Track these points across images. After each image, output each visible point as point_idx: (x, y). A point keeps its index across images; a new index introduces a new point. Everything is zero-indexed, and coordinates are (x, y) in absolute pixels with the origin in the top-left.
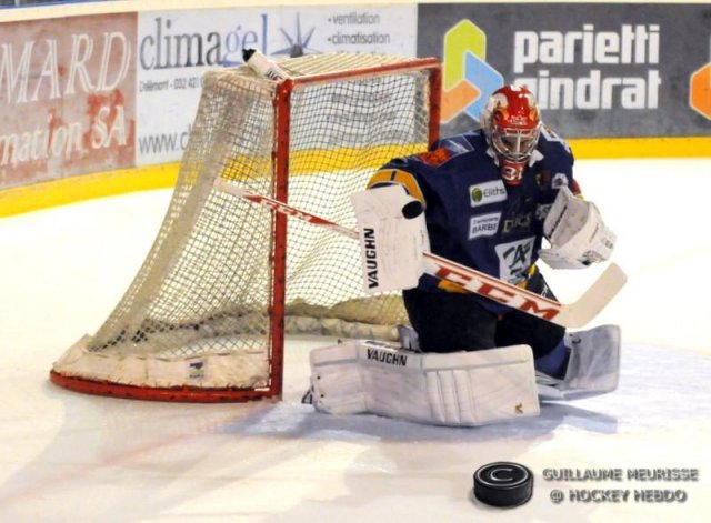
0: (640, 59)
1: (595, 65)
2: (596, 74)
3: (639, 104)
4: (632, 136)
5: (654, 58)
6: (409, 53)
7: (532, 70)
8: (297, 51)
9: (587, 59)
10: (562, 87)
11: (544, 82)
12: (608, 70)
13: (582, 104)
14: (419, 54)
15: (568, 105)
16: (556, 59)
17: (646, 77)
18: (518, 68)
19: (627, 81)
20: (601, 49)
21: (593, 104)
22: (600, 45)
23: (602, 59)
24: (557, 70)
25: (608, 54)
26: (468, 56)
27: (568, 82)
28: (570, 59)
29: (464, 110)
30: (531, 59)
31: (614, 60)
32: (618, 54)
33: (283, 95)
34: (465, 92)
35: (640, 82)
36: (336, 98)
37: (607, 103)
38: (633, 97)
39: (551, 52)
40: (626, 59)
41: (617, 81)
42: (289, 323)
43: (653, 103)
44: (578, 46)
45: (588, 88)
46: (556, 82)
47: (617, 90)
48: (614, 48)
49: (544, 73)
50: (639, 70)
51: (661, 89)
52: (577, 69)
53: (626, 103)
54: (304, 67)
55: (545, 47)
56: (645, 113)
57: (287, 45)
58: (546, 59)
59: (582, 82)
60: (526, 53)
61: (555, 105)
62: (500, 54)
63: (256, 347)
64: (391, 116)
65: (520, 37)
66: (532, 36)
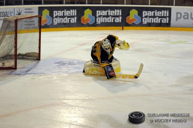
0: (73, 15)
1: (66, 16)
3: (73, 22)
4: (72, 27)
5: (76, 15)
6: (37, 14)
7: (56, 17)
8: (19, 14)
9: (65, 15)
10: (61, 20)
11: (58, 19)
12: (68, 17)
13: (64, 22)
14: (39, 15)
15: (62, 22)
16: (60, 15)
17: (74, 18)
18: (54, 17)
19: (71, 18)
21: (66, 22)
22: (67, 13)
23: (67, 15)
24: (60, 17)
25: (68, 14)
26: (46, 15)
27: (62, 19)
28: (62, 15)
29: (46, 23)
30: (56, 15)
31: (69, 15)
32: (70, 14)
33: (16, 21)
34: (46, 20)
35: (73, 19)
36: (25, 22)
37: (68, 22)
38: (72, 21)
39: (59, 14)
40: (71, 15)
42: (18, 57)
43: (75, 22)
44: (64, 13)
45: (65, 20)
46: (60, 19)
47: (70, 20)
48: (69, 13)
49: (58, 17)
50: (73, 17)
51: (77, 19)
52: (63, 17)
53: (71, 22)
54: (20, 17)
55: (58, 13)
57: (18, 13)
58: (59, 15)
59: (64, 19)
60: (55, 14)
61: (60, 22)
62: (51, 15)
63: (13, 61)
64: (34, 24)
65: (54, 12)
66: (56, 12)
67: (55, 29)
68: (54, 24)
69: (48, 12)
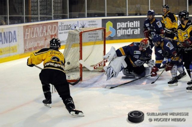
0: (137, 26)
1: (130, 28)
2: (130, 29)
3: (137, 33)
4: (136, 38)
5: (139, 26)
6: (101, 27)
7: (120, 29)
8: (83, 27)
9: (128, 27)
10: (125, 31)
11: (122, 30)
12: (132, 28)
13: (128, 34)
15: (126, 34)
16: (124, 27)
17: (138, 29)
18: (118, 28)
19: (135, 30)
20: (131, 25)
21: (130, 34)
22: (130, 24)
23: (131, 26)
24: (124, 29)
25: (132, 26)
26: (110, 27)
27: (126, 30)
28: (126, 27)
29: (110, 35)
30: (120, 27)
31: (133, 27)
32: (133, 26)
33: (81, 34)
34: (110, 32)
35: (137, 30)
36: (89, 34)
37: (132, 33)
38: (136, 32)
39: (123, 26)
40: (135, 26)
41: (133, 30)
42: (83, 69)
43: (139, 33)
44: (127, 25)
45: (129, 31)
46: (124, 30)
47: (133, 31)
48: (133, 25)
51: (140, 31)
52: (127, 28)
53: (135, 33)
54: (84, 30)
55: (122, 25)
56: (138, 35)
57: (81, 26)
58: (122, 27)
59: (128, 30)
60: (119, 26)
61: (124, 34)
62: (115, 26)
63: (78, 73)
64: (98, 37)
65: (118, 24)
66: (120, 23)
67: (119, 40)
68: (118, 36)
69: (112, 24)
